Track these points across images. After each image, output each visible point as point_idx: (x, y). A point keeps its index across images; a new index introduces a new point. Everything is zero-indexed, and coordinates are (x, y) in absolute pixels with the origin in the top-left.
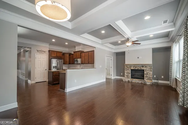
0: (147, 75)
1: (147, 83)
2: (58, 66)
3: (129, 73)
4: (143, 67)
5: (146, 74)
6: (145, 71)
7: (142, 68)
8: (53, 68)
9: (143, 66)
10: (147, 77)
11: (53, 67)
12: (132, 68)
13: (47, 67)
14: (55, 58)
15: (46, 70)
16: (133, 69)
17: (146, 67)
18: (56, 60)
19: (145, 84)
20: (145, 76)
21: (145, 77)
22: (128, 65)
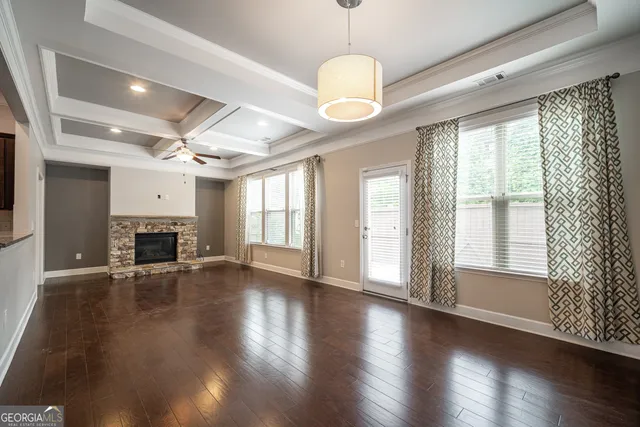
0: (186, 247)
1: (194, 268)
3: (130, 248)
4: (176, 224)
5: (182, 245)
6: (179, 235)
7: (172, 227)
9: (175, 221)
10: (184, 251)
12: (142, 230)
16: (145, 231)
17: (183, 225)
19: (187, 271)
20: (180, 249)
21: (179, 255)
22: (126, 217)
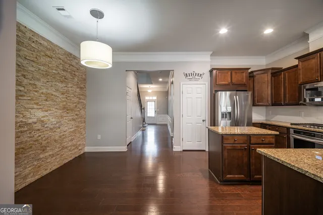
2: (238, 112)
8: (223, 117)
11: (223, 115)
13: (205, 114)
14: (225, 88)
15: (203, 121)
18: (228, 93)
